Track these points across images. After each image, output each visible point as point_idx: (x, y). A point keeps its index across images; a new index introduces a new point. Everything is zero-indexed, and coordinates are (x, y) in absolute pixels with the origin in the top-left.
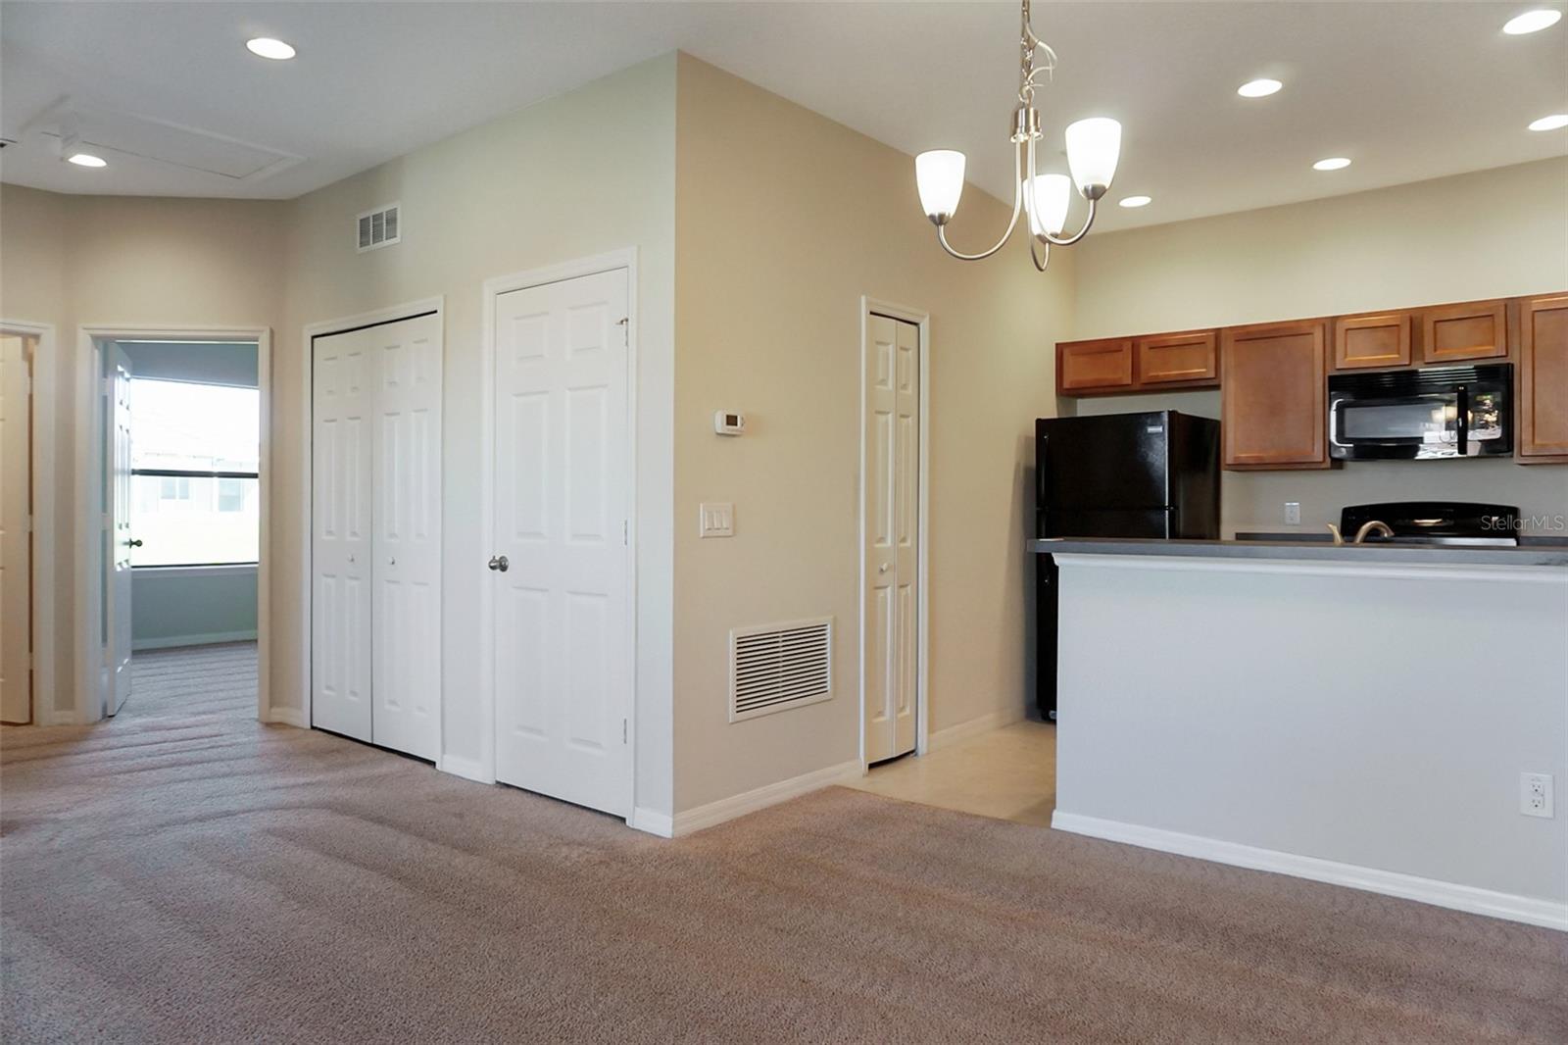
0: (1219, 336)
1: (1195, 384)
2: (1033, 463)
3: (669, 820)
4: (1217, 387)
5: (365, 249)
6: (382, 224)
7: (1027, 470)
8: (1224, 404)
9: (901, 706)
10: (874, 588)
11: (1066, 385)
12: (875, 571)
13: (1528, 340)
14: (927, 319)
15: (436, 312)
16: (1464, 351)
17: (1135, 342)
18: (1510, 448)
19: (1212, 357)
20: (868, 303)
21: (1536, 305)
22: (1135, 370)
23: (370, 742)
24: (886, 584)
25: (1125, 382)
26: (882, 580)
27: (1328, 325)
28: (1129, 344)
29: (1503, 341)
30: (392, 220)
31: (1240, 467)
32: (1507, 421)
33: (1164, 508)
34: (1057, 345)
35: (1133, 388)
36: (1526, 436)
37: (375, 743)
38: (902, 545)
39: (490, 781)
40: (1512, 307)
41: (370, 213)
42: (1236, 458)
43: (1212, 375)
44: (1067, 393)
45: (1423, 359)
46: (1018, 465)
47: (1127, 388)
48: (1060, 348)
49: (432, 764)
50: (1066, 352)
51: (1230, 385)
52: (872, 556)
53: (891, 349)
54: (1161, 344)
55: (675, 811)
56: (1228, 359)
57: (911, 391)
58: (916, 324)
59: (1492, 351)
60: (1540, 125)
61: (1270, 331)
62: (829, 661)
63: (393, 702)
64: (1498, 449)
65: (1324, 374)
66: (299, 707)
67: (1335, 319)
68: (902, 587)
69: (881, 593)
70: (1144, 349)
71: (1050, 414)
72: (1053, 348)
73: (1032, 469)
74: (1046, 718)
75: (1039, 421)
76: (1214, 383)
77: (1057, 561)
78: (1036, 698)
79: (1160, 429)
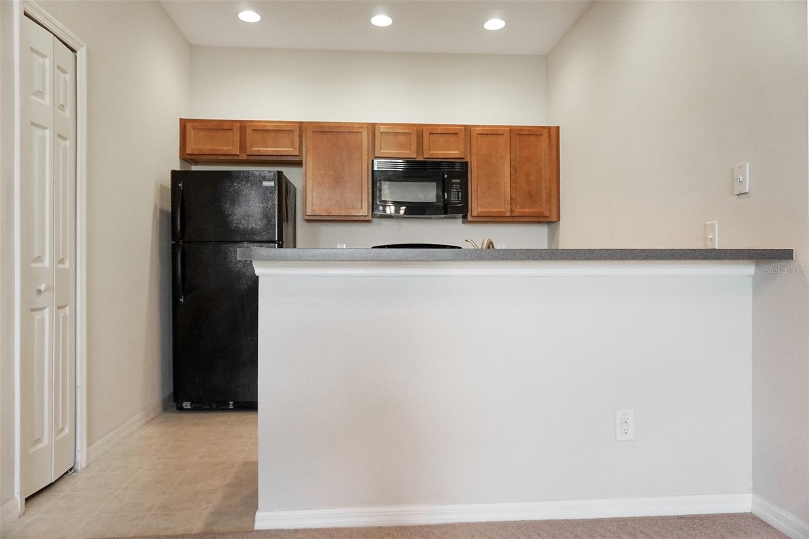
0: (301, 127)
1: (286, 159)
2: (169, 208)
4: (301, 162)
7: (162, 212)
9: (60, 427)
10: (30, 310)
11: (188, 151)
12: (32, 292)
13: (474, 149)
14: (83, 50)
16: (444, 153)
17: (242, 124)
18: (467, 212)
19: (297, 139)
21: (479, 130)
22: (243, 146)
24: (44, 306)
25: (235, 153)
26: (40, 301)
27: (370, 127)
28: (238, 125)
29: (462, 148)
31: (314, 218)
33: (275, 242)
34: (181, 120)
35: (241, 158)
36: (474, 205)
38: (61, 266)
40: (467, 129)
42: (311, 212)
43: (298, 152)
44: (185, 157)
45: (424, 155)
46: (156, 206)
47: (236, 157)
48: (184, 123)
50: (189, 127)
51: (309, 161)
52: (29, 276)
53: (47, 63)
54: (262, 129)
56: (308, 143)
57: (68, 112)
58: (70, 48)
59: (456, 154)
61: (333, 128)
65: (368, 159)
67: (374, 125)
68: (59, 308)
69: (37, 315)
70: (249, 132)
71: (178, 168)
72: (179, 120)
73: (167, 213)
74: (180, 409)
75: (174, 173)
76: (297, 159)
77: (258, 271)
78: (172, 391)
79: (272, 184)
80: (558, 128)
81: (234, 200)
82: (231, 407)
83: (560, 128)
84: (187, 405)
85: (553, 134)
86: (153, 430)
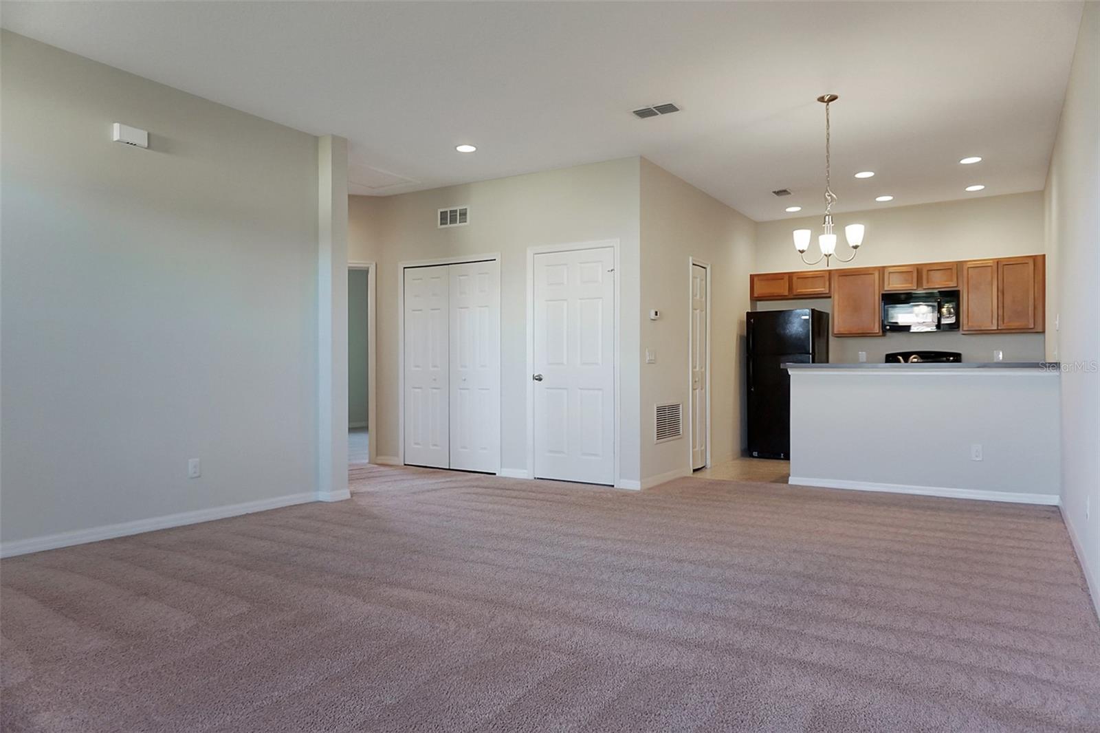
0: (830, 274)
1: (819, 296)
2: (745, 333)
3: (639, 483)
4: (830, 297)
5: (443, 226)
6: (456, 215)
7: (741, 337)
8: (833, 307)
10: (694, 389)
11: (756, 295)
12: (694, 382)
13: (965, 280)
14: (710, 265)
15: (495, 260)
16: (940, 283)
17: (790, 275)
18: (958, 327)
19: (827, 283)
20: (693, 260)
21: (970, 265)
22: (790, 289)
23: (448, 468)
25: (785, 294)
27: (881, 270)
28: (786, 278)
29: (955, 280)
30: (463, 214)
31: (840, 336)
32: (957, 314)
33: (810, 354)
34: (751, 275)
35: (789, 297)
36: (965, 322)
37: (451, 468)
38: (701, 370)
39: (532, 478)
40: (960, 265)
41: (448, 210)
42: (839, 331)
43: (827, 292)
44: (754, 299)
45: (922, 286)
46: (738, 334)
47: (786, 297)
48: (752, 277)
49: (495, 474)
50: (756, 279)
51: (836, 297)
52: (693, 374)
53: (698, 280)
54: (803, 277)
55: (641, 479)
56: (835, 285)
57: (704, 299)
58: (704, 268)
59: (950, 285)
60: (970, 189)
61: (853, 272)
62: (681, 421)
63: (464, 447)
64: (954, 327)
65: (879, 292)
66: (397, 455)
67: (884, 267)
70: (795, 279)
71: (750, 311)
72: (749, 276)
73: (744, 336)
74: (752, 456)
75: (748, 313)
76: (828, 295)
77: (790, 373)
78: (746, 447)
79: (807, 317)
80: (1044, 256)
81: (787, 322)
82: (782, 457)
83: (1046, 256)
84: (755, 454)
85: (1039, 262)
86: (738, 462)
